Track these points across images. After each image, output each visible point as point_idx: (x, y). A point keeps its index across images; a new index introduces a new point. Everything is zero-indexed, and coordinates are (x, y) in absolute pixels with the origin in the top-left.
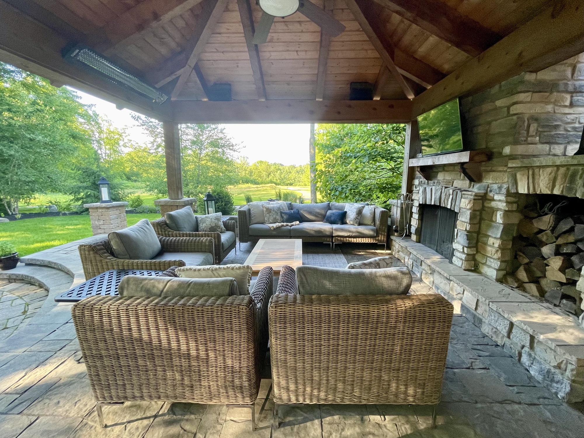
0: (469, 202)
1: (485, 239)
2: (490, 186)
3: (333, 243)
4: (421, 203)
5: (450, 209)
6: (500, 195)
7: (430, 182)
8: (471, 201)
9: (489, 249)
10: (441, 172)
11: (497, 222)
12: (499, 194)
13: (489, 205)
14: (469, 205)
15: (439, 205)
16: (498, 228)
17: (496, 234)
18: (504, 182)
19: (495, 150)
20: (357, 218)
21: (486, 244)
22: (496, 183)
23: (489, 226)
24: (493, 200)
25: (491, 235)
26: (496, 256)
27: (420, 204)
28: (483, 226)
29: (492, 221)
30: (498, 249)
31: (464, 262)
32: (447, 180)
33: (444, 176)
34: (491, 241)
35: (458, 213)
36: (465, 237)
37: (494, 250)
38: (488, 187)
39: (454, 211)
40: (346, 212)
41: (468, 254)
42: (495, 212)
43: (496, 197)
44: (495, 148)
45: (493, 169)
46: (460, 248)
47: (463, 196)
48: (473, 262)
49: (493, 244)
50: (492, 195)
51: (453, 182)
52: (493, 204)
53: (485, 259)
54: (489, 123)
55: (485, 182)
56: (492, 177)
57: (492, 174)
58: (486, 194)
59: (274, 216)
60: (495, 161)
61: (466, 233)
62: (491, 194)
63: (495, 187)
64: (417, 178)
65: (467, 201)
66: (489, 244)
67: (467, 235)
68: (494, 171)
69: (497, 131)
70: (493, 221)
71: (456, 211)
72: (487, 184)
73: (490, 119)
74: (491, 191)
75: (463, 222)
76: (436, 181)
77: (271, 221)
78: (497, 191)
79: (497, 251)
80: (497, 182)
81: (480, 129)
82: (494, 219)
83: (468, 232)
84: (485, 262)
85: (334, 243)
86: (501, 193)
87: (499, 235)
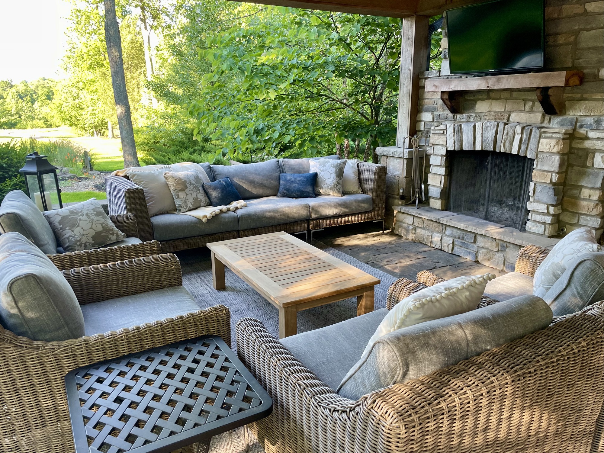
0: (557, 144)
1: (575, 192)
2: (579, 119)
3: (309, 231)
4: (451, 148)
5: (518, 155)
6: (598, 131)
7: (459, 116)
8: (559, 141)
9: (584, 203)
10: (483, 100)
11: (595, 166)
12: (597, 129)
13: (579, 146)
14: (556, 147)
15: (492, 150)
16: (596, 175)
17: (595, 183)
18: (602, 114)
19: (585, 71)
20: (339, 183)
21: (577, 198)
22: (590, 116)
23: (582, 174)
24: (587, 138)
25: (586, 185)
26: (595, 212)
27: (448, 152)
28: (572, 175)
29: (585, 166)
30: (597, 202)
31: (547, 226)
32: (495, 112)
33: (490, 106)
34: (585, 193)
35: (532, 160)
36: (552, 192)
37: (592, 205)
38: (577, 121)
39: (526, 157)
40: (316, 175)
41: (553, 215)
42: (591, 155)
43: (591, 134)
44: (586, 68)
45: (585, 96)
46: (542, 208)
47: (543, 135)
48: (557, 225)
49: (590, 196)
50: (585, 132)
51: (509, 116)
52: (588, 144)
53: (577, 218)
54: (577, 33)
55: (571, 114)
56: (585, 108)
57: (584, 104)
58: (574, 130)
59: (194, 195)
60: (588, 86)
61: (551, 186)
62: (583, 131)
63: (590, 120)
64: (427, 110)
65: (553, 142)
66: (582, 197)
67: (554, 188)
68: (586, 99)
69: (591, 44)
70: (588, 167)
71: (529, 156)
72: (575, 117)
73: (576, 28)
74: (581, 127)
75: (544, 171)
76: (473, 115)
77: (190, 205)
78: (594, 126)
79: (597, 204)
80: (592, 114)
81: (561, 40)
82: (589, 164)
83: (554, 184)
84: (576, 221)
85: (312, 232)
86: (600, 128)
87: (599, 184)
